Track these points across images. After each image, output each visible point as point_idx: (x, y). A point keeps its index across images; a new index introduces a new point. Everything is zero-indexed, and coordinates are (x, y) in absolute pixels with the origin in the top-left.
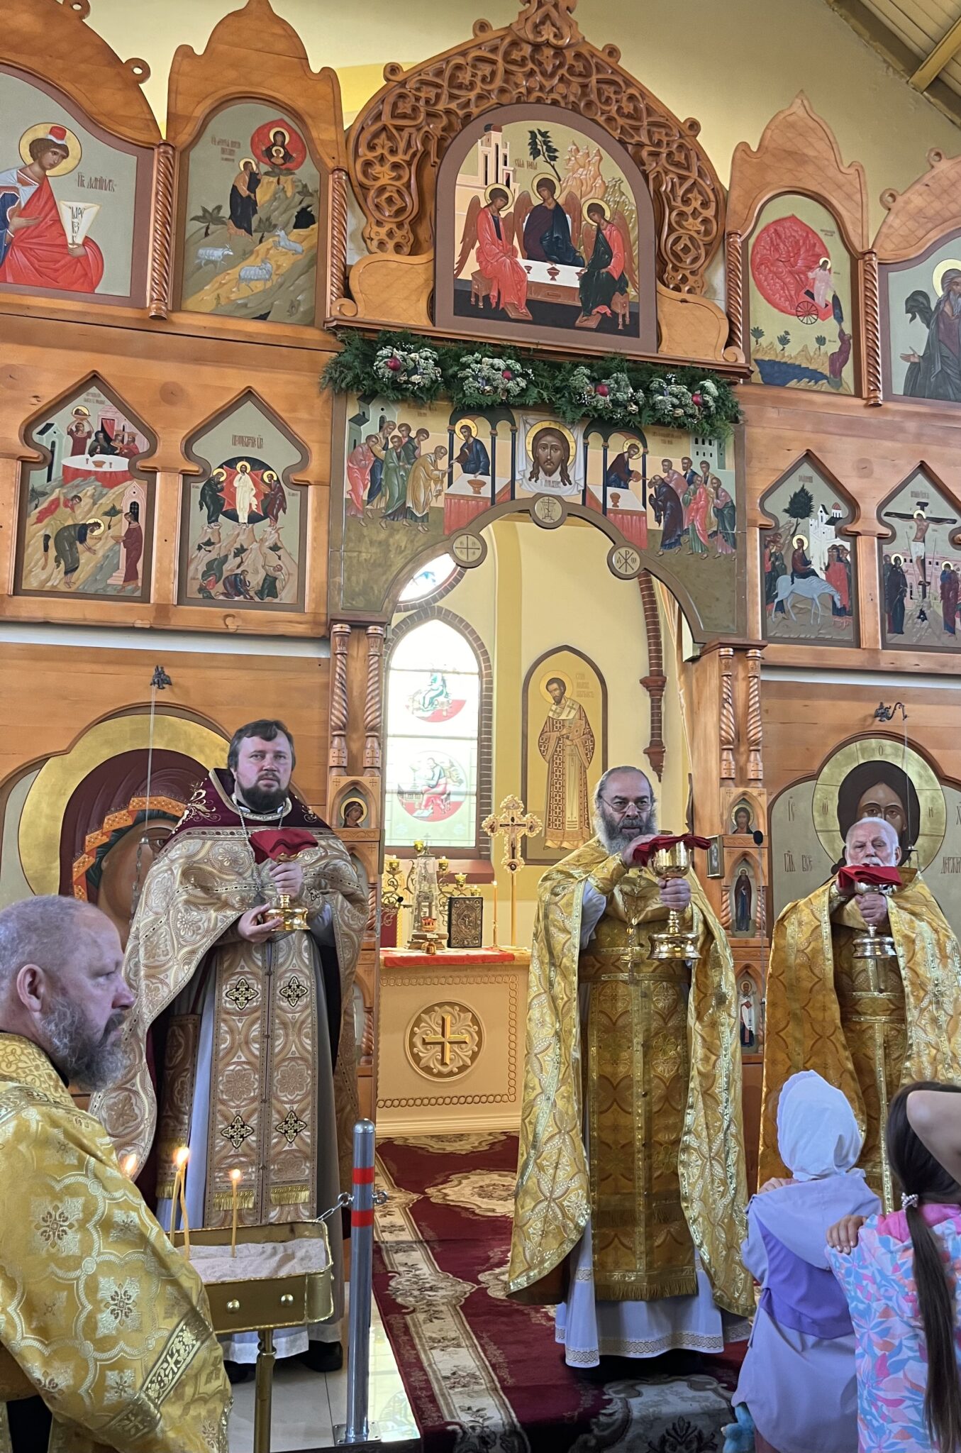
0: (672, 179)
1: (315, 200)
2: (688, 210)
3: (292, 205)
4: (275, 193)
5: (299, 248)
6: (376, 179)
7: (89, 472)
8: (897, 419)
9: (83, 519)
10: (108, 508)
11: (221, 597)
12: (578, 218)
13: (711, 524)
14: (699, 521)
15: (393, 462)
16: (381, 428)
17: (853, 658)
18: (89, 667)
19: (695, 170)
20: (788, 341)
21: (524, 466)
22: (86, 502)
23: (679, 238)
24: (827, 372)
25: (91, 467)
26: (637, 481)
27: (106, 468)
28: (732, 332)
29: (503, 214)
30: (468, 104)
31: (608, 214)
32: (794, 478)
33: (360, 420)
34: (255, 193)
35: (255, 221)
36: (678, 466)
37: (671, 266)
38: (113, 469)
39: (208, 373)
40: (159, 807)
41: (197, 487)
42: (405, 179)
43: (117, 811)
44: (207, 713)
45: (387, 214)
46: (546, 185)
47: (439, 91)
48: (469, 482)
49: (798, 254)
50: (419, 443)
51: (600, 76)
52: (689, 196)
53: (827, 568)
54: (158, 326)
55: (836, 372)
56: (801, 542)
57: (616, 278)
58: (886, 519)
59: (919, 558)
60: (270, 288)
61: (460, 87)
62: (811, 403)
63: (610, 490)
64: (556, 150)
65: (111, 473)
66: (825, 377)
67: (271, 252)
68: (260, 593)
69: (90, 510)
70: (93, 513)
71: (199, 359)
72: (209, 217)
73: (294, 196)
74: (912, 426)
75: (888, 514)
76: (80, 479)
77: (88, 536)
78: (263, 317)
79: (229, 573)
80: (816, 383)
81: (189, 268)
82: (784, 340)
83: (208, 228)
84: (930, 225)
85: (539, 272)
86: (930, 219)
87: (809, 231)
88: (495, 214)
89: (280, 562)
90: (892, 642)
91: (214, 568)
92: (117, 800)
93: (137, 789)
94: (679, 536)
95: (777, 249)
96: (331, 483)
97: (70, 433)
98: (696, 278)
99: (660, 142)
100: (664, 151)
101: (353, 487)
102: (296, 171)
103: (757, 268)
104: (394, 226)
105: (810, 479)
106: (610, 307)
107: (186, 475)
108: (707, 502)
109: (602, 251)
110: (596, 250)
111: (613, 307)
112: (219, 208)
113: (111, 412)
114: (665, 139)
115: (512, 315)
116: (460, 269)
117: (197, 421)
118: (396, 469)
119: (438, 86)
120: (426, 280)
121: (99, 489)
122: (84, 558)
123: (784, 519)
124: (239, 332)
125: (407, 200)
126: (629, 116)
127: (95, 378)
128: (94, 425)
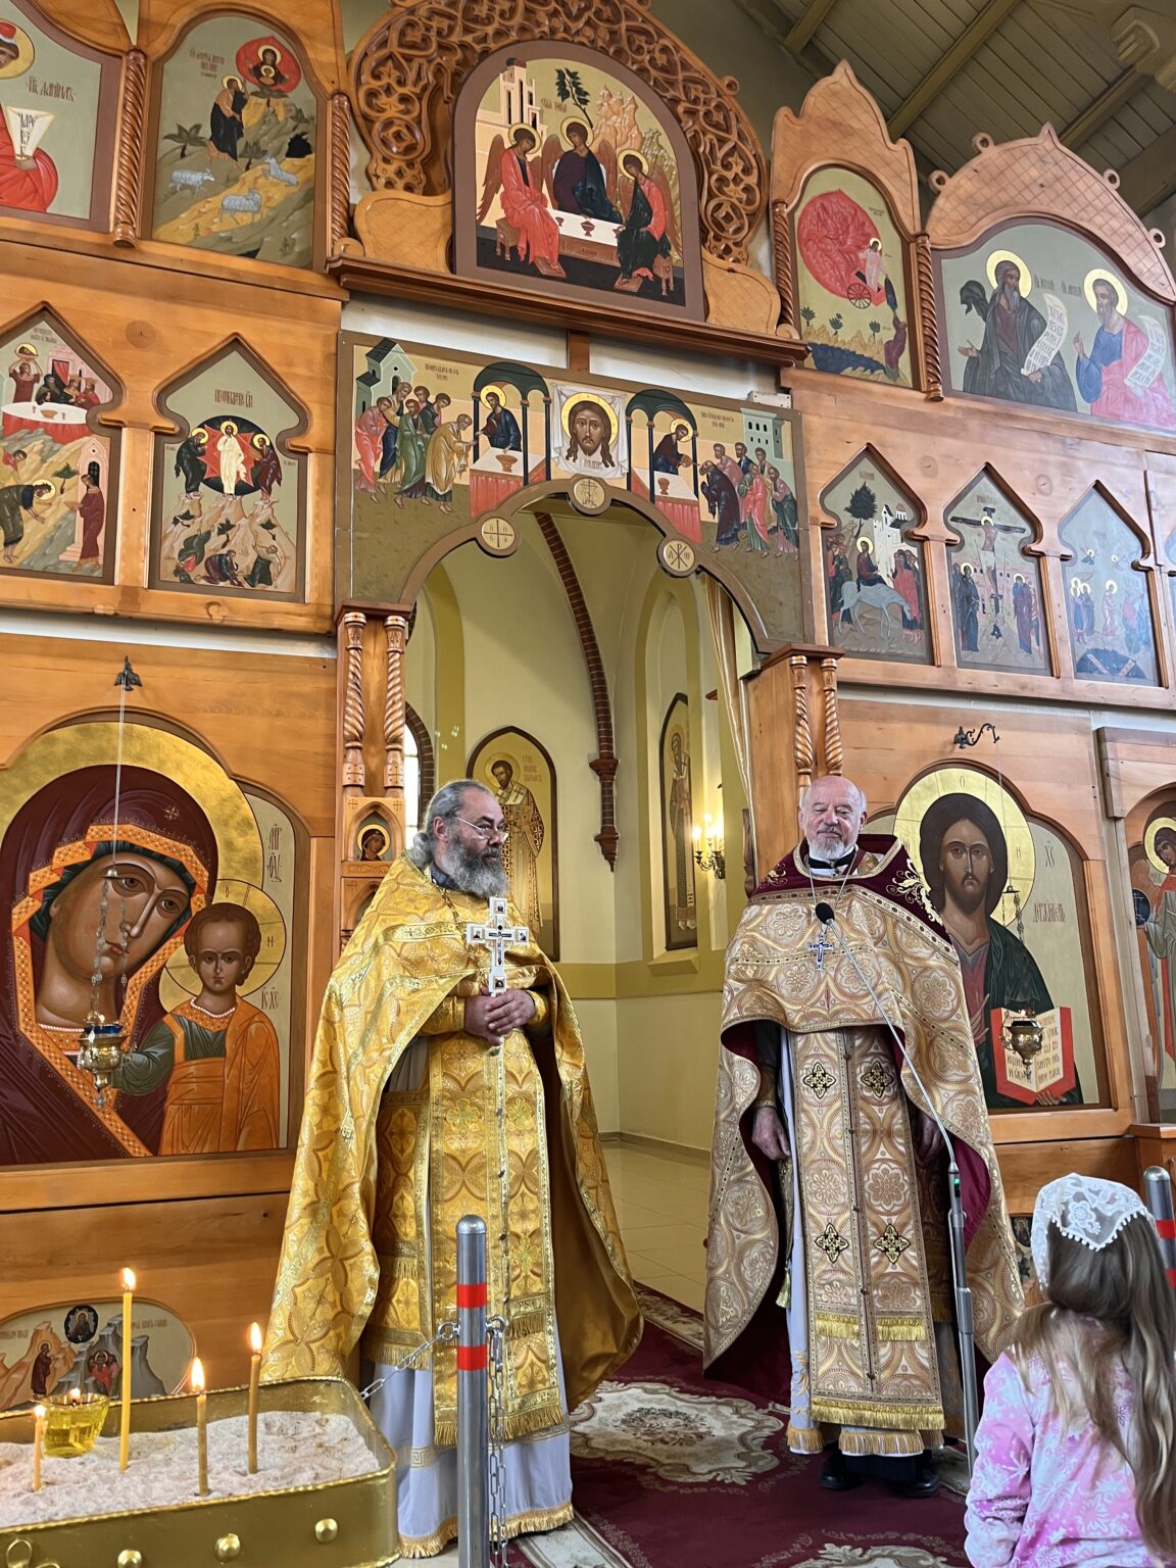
0: (711, 141)
1: (311, 127)
2: (730, 175)
3: (284, 130)
4: (264, 116)
5: (293, 179)
6: (381, 110)
7: (37, 424)
8: (960, 415)
9: (28, 480)
10: (60, 468)
11: (203, 582)
12: (614, 169)
13: (770, 518)
14: (757, 513)
15: (409, 429)
16: (394, 389)
17: (927, 676)
18: (33, 661)
19: (735, 131)
20: (840, 326)
21: (560, 441)
22: (33, 459)
23: (719, 206)
24: (883, 362)
25: (39, 417)
26: (687, 466)
27: (57, 420)
28: (783, 309)
29: (530, 157)
30: (484, 39)
31: (646, 168)
32: (855, 473)
33: (370, 379)
34: (240, 113)
35: (240, 145)
36: (731, 452)
37: (712, 234)
38: (68, 421)
39: (187, 315)
40: (125, 837)
41: (173, 449)
42: (416, 113)
43: (71, 842)
44: (185, 720)
45: (395, 149)
46: (576, 130)
47: (452, 23)
48: (498, 457)
49: (846, 232)
50: (439, 408)
51: (630, 23)
52: (730, 159)
53: (894, 576)
54: (123, 254)
55: (893, 362)
56: (865, 544)
57: (657, 238)
58: (953, 524)
59: (989, 568)
60: (260, 222)
61: (476, 20)
62: (868, 392)
63: (658, 475)
64: (586, 94)
65: (64, 425)
66: (879, 366)
67: (260, 181)
68: (251, 579)
69: (36, 470)
70: (41, 472)
71: (174, 297)
72: (187, 137)
73: (286, 119)
74: (974, 424)
75: (954, 519)
76: (26, 431)
77: (35, 500)
78: (252, 255)
79: (212, 554)
80: (872, 372)
81: (161, 193)
82: (836, 324)
83: (184, 149)
84: (981, 213)
85: (571, 225)
86: (981, 206)
87: (857, 208)
88: (521, 157)
89: (274, 543)
90: (969, 659)
91: (194, 546)
92: (72, 826)
93: (97, 814)
94: (736, 530)
95: (824, 225)
96: (336, 451)
97: (13, 375)
98: (742, 249)
99: (696, 101)
100: (702, 109)
101: (363, 457)
102: (289, 94)
103: (804, 243)
104: (404, 165)
105: (872, 475)
106: (651, 271)
107: (159, 433)
108: (765, 493)
109: (641, 209)
110: (634, 206)
111: (655, 271)
112: (198, 127)
113: (66, 353)
114: (702, 97)
115: (544, 271)
116: (483, 214)
117: (171, 370)
118: (411, 438)
119: (451, 17)
120: (444, 225)
121: (51, 443)
122: (30, 526)
123: (847, 518)
124: (221, 268)
125: (418, 136)
126: (663, 69)
127: (45, 311)
128: (43, 366)
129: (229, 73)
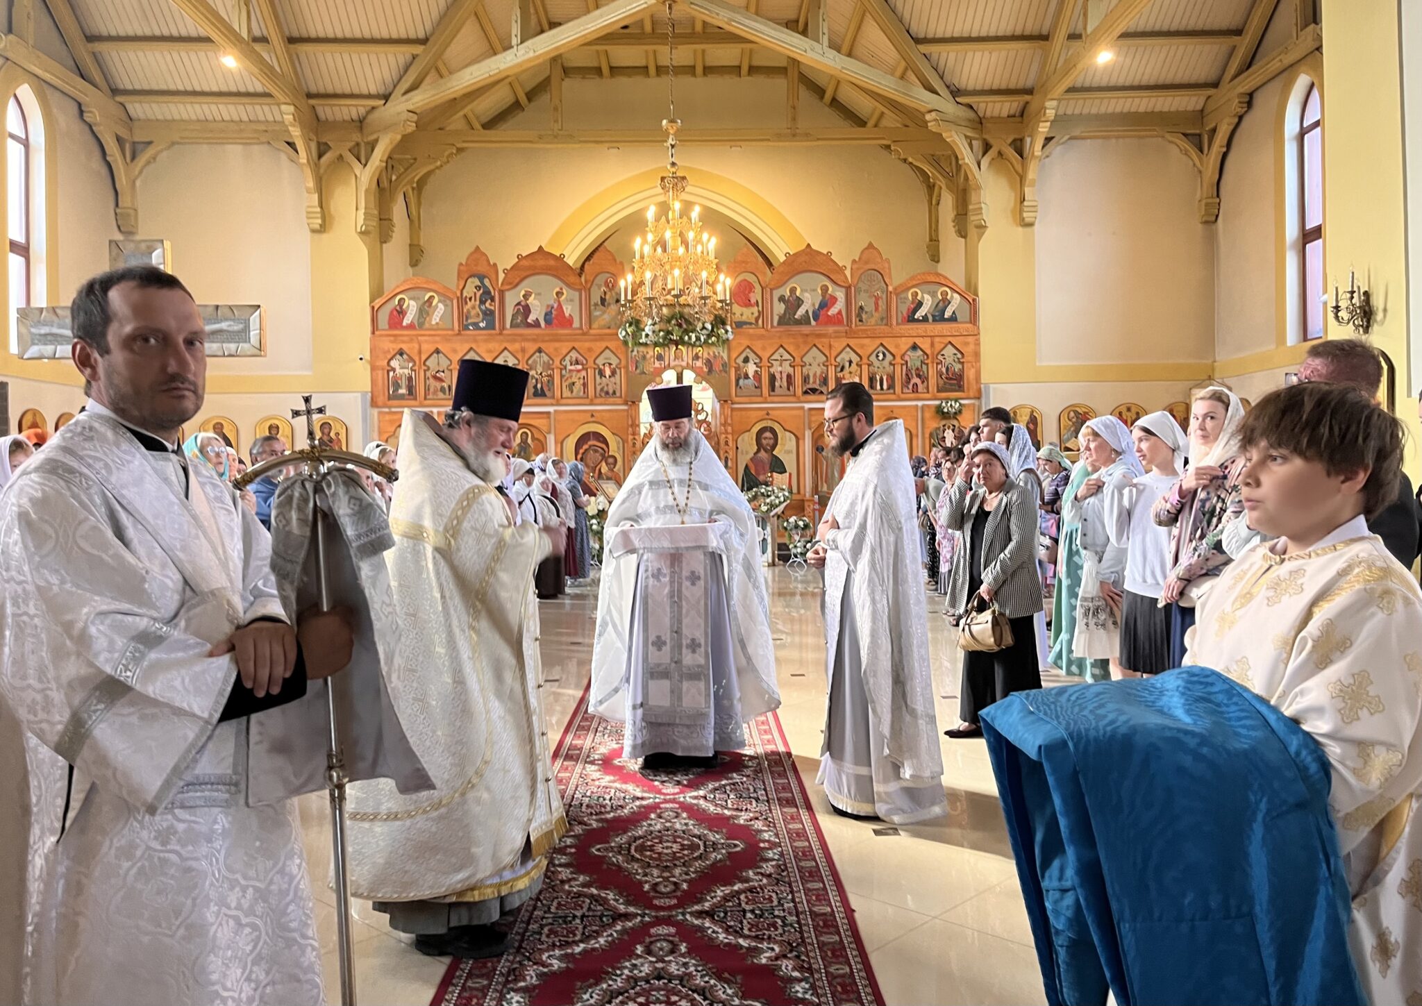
1: (619, 296)
3: (614, 298)
4: (610, 296)
5: (616, 309)
8: (774, 333)
9: (573, 381)
11: (604, 395)
13: (720, 368)
14: (717, 367)
15: (640, 360)
16: (637, 352)
17: (760, 399)
18: (578, 413)
22: (574, 376)
24: (754, 322)
25: (574, 368)
26: (701, 358)
33: (632, 351)
34: (605, 296)
35: (605, 303)
36: (711, 354)
38: (579, 368)
39: (598, 344)
41: (597, 371)
44: (600, 421)
48: (658, 363)
49: (746, 289)
50: (646, 355)
53: (753, 376)
54: (586, 333)
55: (757, 322)
56: (746, 370)
59: (780, 371)
60: (610, 320)
62: (749, 331)
63: (694, 362)
67: (610, 311)
68: (612, 394)
70: (576, 379)
71: (596, 340)
73: (615, 295)
74: (778, 334)
77: (575, 384)
78: (609, 328)
79: (605, 390)
81: (592, 318)
83: (595, 307)
84: (785, 276)
86: (785, 273)
87: (749, 282)
89: (616, 387)
91: (602, 390)
93: (589, 440)
94: (712, 372)
95: (740, 289)
96: (626, 367)
97: (569, 361)
102: (614, 289)
103: (734, 295)
107: (594, 368)
108: (719, 362)
112: (597, 302)
113: (578, 355)
117: (596, 355)
118: (641, 362)
121: (576, 373)
122: (574, 389)
123: (742, 364)
124: (604, 332)
127: (574, 348)
128: (574, 359)
129: (604, 288)
